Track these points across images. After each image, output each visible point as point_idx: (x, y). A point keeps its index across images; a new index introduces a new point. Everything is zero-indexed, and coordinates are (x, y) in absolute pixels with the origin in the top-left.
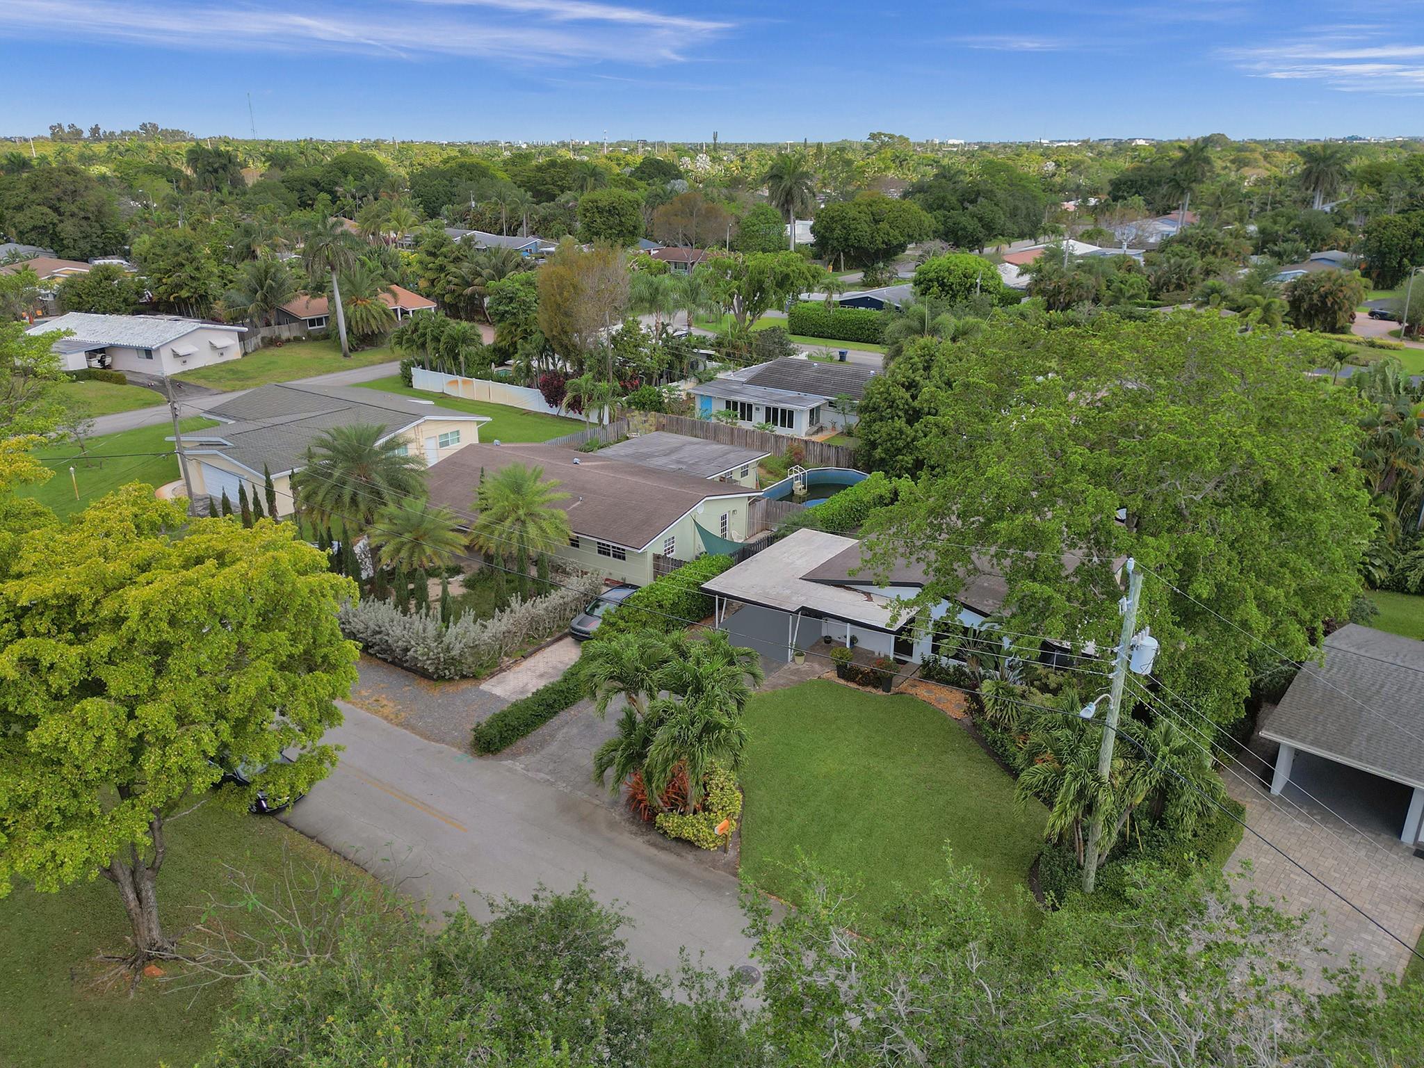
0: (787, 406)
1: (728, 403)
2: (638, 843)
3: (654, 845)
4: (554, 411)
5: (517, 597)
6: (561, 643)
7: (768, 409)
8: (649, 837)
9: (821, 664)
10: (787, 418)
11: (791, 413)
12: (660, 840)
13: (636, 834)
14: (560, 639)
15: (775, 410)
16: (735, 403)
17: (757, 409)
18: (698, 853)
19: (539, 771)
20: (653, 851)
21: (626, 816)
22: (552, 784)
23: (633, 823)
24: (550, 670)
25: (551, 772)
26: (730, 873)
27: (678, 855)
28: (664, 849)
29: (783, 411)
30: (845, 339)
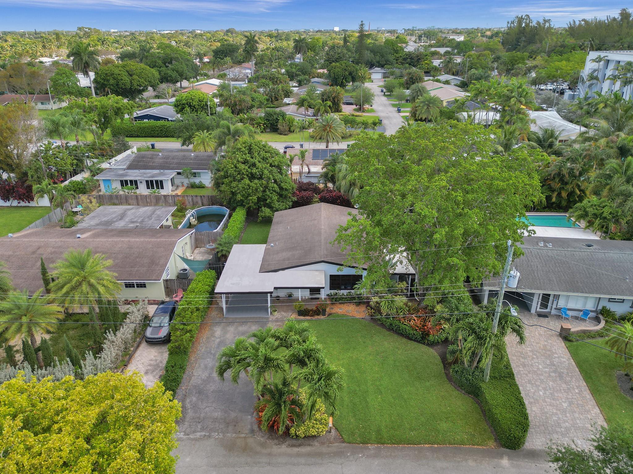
0: (159, 178)
1: (121, 181)
2: (284, 448)
3: (293, 446)
4: (8, 204)
5: (110, 332)
6: (141, 348)
7: (147, 181)
8: (287, 442)
9: (284, 312)
10: (160, 184)
11: (161, 182)
12: (294, 442)
13: (279, 444)
14: (138, 346)
15: (152, 181)
16: (126, 181)
17: (141, 182)
18: (319, 439)
19: (195, 432)
20: (296, 450)
21: (266, 437)
22: (209, 436)
23: (273, 439)
24: (149, 368)
25: (203, 429)
26: (340, 442)
27: (309, 445)
28: (300, 445)
29: (157, 181)
30: (145, 137)
